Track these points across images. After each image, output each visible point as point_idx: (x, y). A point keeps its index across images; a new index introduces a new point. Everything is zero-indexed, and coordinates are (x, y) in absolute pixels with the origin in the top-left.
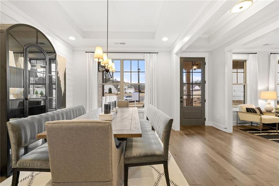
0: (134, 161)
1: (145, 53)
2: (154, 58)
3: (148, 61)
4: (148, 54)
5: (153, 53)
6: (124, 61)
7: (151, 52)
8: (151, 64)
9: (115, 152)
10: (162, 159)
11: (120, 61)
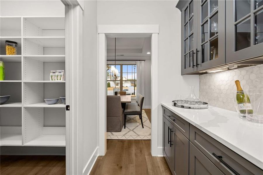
0: (129, 113)
1: (137, 60)
2: (142, 64)
3: (138, 66)
4: (139, 61)
5: (142, 60)
6: (123, 66)
7: (140, 60)
8: (140, 67)
9: (121, 109)
10: (139, 113)
11: (120, 66)
